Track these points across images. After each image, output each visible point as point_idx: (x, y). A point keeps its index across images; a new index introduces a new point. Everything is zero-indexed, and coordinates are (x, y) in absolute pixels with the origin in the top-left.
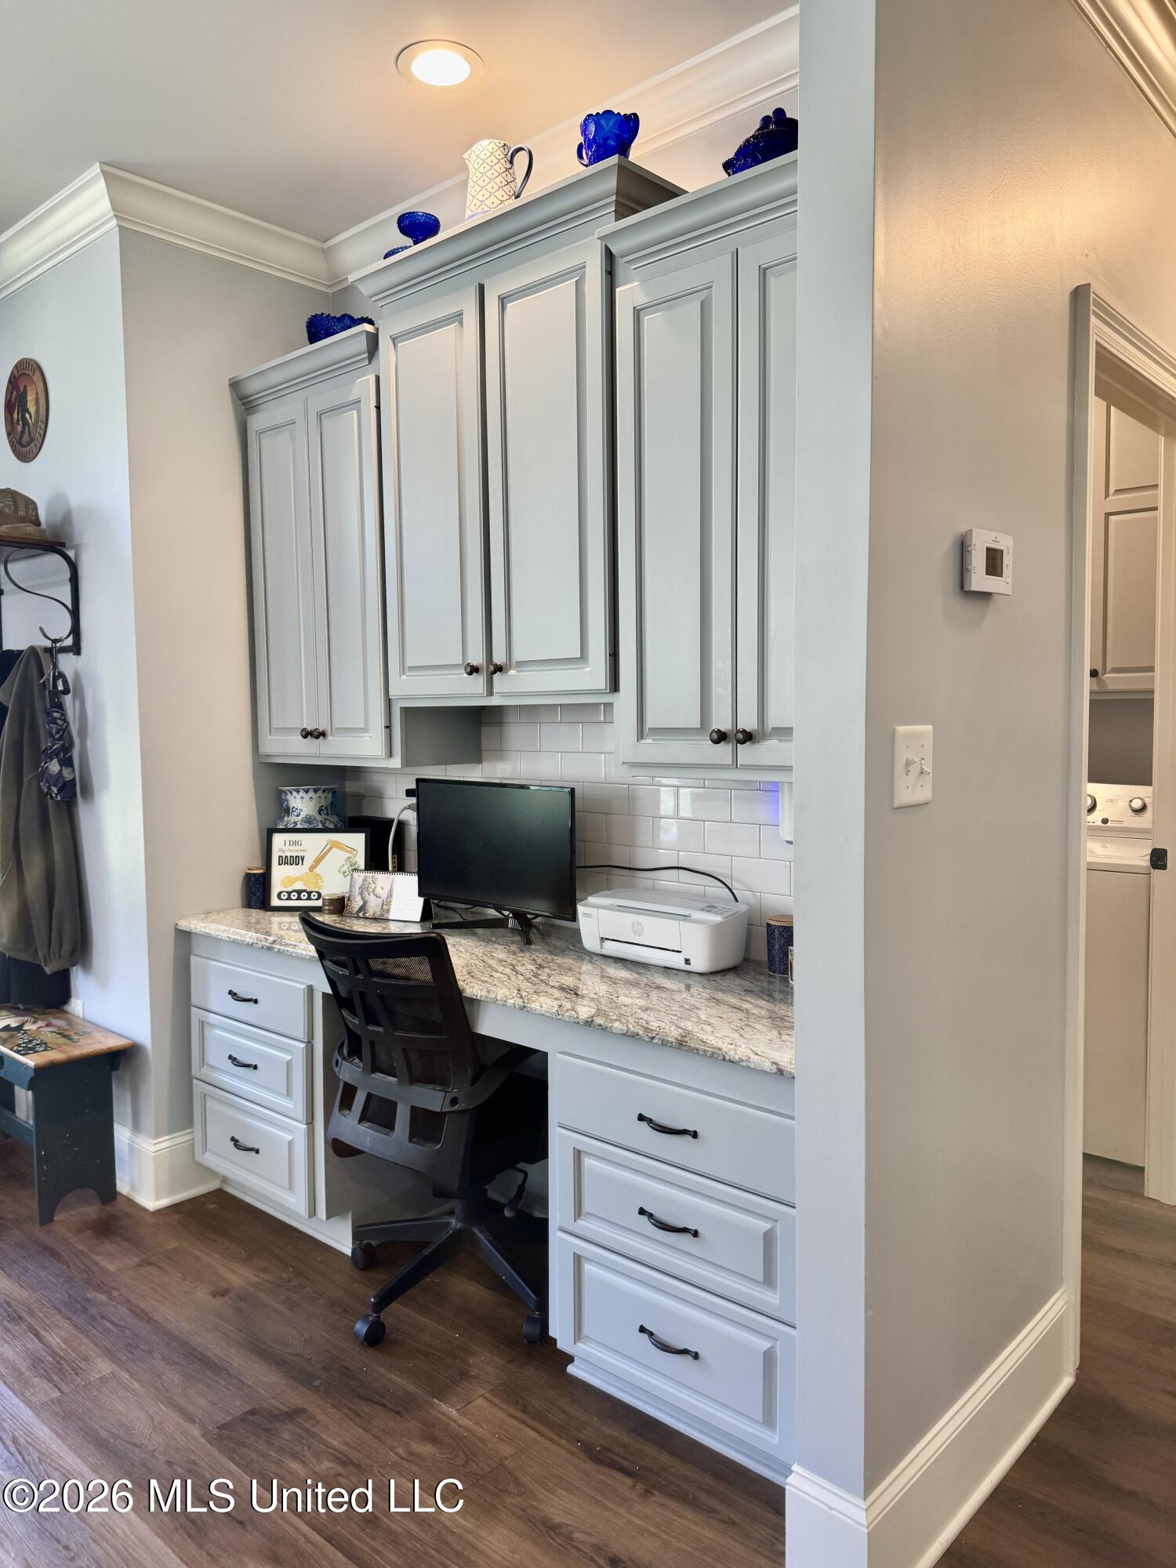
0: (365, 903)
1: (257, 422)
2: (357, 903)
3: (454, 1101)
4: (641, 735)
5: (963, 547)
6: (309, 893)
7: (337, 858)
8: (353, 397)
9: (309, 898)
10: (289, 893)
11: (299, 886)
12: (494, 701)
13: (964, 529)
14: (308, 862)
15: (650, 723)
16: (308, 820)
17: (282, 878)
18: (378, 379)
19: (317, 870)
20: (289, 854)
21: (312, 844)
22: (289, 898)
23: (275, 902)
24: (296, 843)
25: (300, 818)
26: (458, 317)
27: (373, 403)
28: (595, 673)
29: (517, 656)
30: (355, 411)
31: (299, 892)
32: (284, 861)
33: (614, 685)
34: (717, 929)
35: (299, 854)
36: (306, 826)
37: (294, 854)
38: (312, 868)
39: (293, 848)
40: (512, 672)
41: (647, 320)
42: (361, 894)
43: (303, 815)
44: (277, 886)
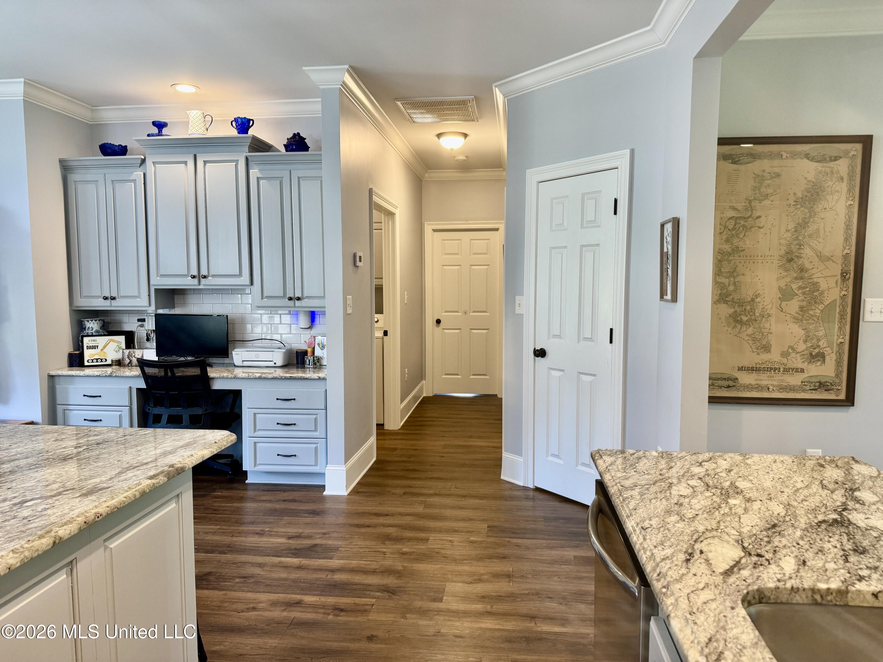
0: (131, 361)
1: (73, 177)
2: (127, 361)
3: (206, 410)
4: (262, 298)
5: (355, 256)
6: (101, 359)
7: (113, 346)
8: (132, 178)
9: (102, 361)
10: (92, 360)
11: (97, 357)
12: (201, 287)
13: (354, 252)
14: (100, 347)
15: (265, 294)
16: (97, 331)
17: (88, 354)
18: (144, 174)
19: (104, 350)
20: (91, 345)
21: (102, 341)
22: (93, 362)
23: (86, 364)
24: (94, 341)
25: (93, 331)
26: (185, 163)
27: (143, 182)
28: (245, 279)
29: (212, 272)
30: (133, 184)
31: (97, 359)
32: (88, 348)
33: (252, 283)
34: (285, 352)
35: (96, 345)
36: (97, 334)
37: (94, 345)
38: (102, 350)
39: (93, 342)
40: (210, 278)
41: (261, 182)
42: (128, 358)
43: (94, 330)
44: (86, 358)
